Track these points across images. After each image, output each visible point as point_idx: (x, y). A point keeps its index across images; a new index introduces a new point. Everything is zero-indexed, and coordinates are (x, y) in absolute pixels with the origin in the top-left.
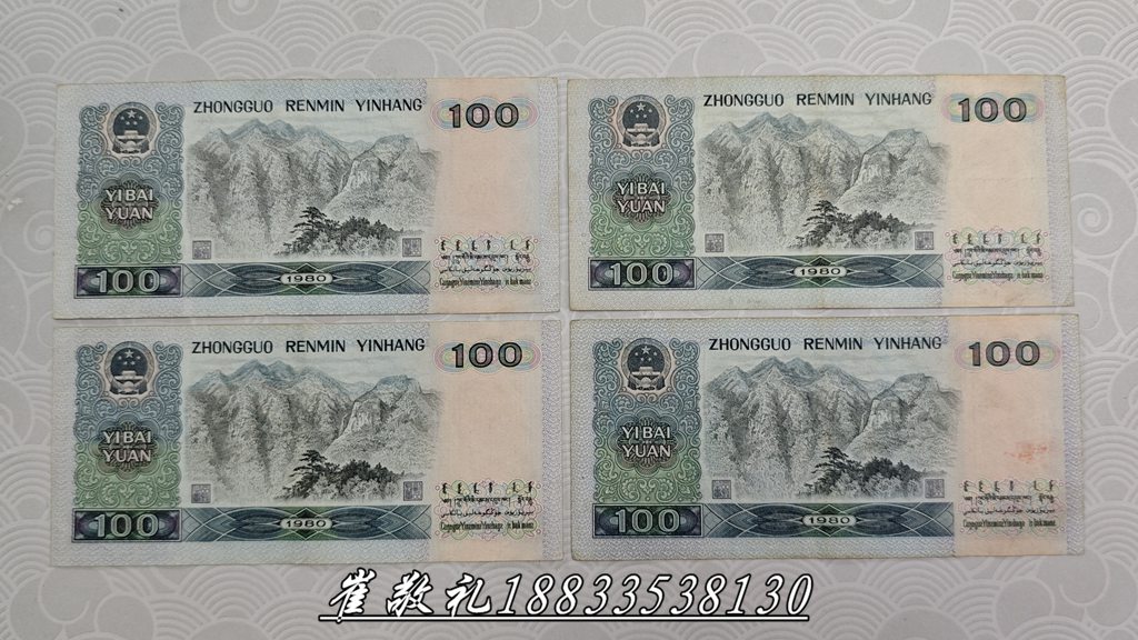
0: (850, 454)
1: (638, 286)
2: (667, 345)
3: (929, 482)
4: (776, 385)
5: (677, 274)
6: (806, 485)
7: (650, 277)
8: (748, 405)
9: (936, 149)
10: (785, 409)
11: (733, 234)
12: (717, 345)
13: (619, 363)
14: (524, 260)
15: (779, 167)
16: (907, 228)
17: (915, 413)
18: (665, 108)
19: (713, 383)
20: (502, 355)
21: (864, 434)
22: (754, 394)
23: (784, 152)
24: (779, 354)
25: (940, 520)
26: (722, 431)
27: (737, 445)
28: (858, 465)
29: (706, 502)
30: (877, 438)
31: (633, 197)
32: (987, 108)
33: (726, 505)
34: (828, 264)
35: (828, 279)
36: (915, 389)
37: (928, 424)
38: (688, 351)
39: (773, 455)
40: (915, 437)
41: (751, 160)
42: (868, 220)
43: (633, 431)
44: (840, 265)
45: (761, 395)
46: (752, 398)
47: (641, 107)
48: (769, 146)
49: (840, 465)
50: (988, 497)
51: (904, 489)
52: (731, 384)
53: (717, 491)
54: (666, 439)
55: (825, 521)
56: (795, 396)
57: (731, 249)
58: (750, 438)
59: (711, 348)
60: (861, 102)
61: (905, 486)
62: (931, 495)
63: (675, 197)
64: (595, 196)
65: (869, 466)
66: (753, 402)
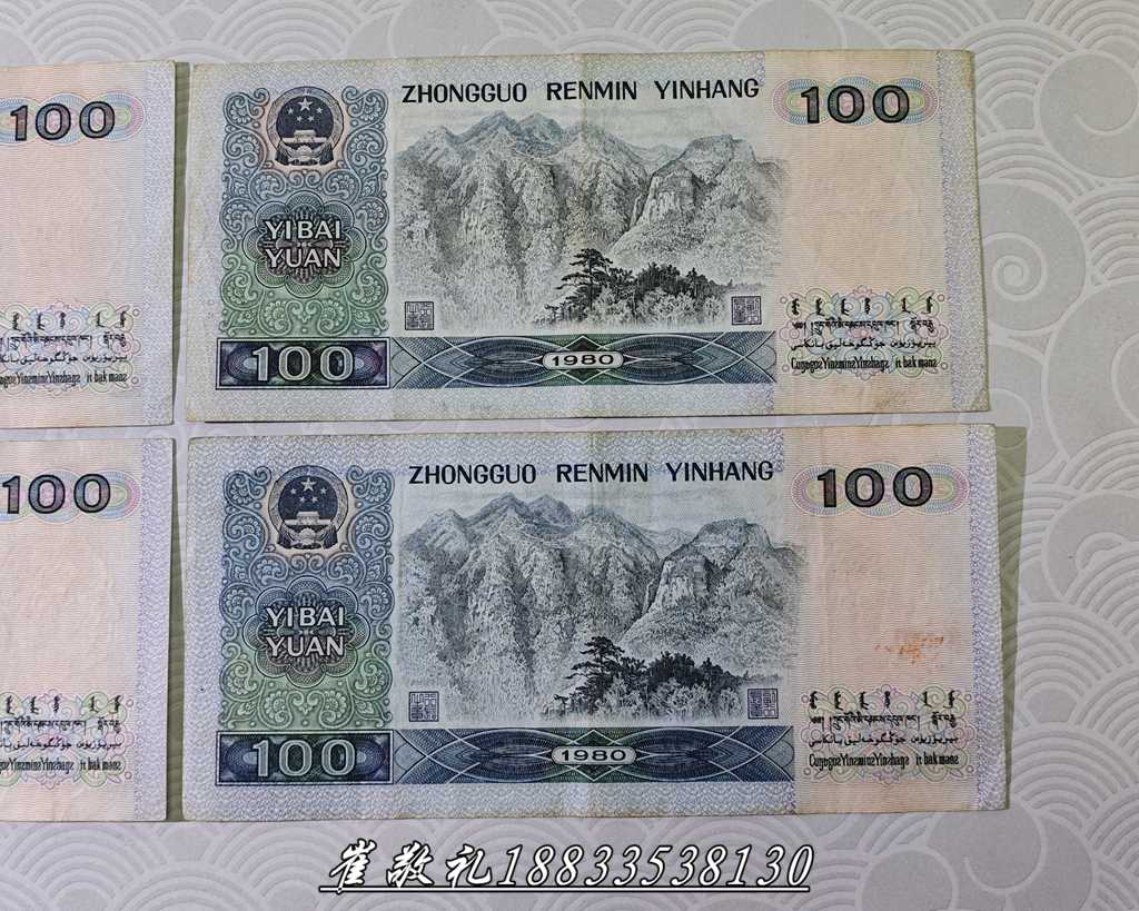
0: (626, 647)
1: (298, 383)
2: (342, 477)
3: (753, 693)
4: (512, 538)
5: (360, 364)
6: (558, 698)
7: (316, 368)
8: (470, 569)
9: (765, 167)
10: (526, 576)
11: (449, 301)
12: (421, 477)
13: (265, 505)
14: (117, 342)
15: (519, 196)
16: (718, 291)
17: (731, 582)
18: (343, 106)
19: (413, 535)
20: (79, 494)
21: (649, 616)
22: (478, 553)
23: (527, 174)
24: (519, 490)
25: (774, 753)
26: (427, 611)
27: (449, 636)
28: (640, 665)
29: (399, 727)
30: (671, 621)
31: (289, 244)
32: (846, 102)
33: (429, 731)
34: (594, 348)
35: (594, 371)
36: (731, 544)
37: (751, 599)
38: (376, 486)
39: (506, 650)
40: (730, 620)
41: (476, 185)
42: (659, 278)
43: (285, 615)
44: (613, 350)
45: (490, 555)
46: (475, 559)
47: (305, 105)
48: (503, 165)
49: (611, 666)
50: (849, 717)
51: (712, 704)
52: (443, 538)
53: (418, 709)
54: (337, 626)
55: (586, 755)
56: (541, 555)
57: (447, 323)
58: (472, 624)
59: (412, 481)
60: (647, 94)
61: (714, 699)
62: (755, 712)
63: (358, 245)
64: (230, 241)
65: (657, 667)
66: (476, 566)
